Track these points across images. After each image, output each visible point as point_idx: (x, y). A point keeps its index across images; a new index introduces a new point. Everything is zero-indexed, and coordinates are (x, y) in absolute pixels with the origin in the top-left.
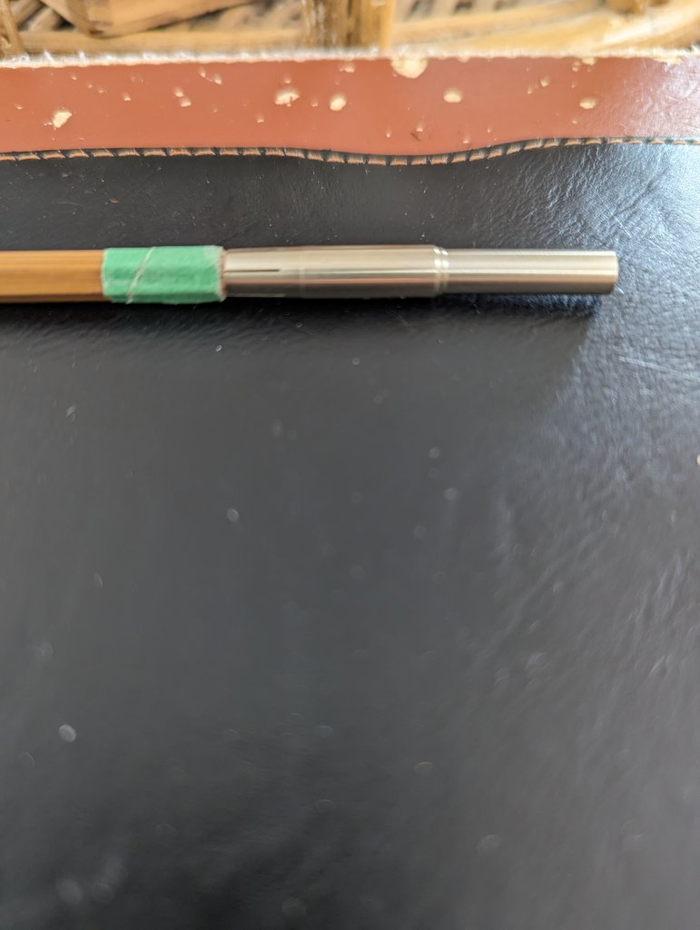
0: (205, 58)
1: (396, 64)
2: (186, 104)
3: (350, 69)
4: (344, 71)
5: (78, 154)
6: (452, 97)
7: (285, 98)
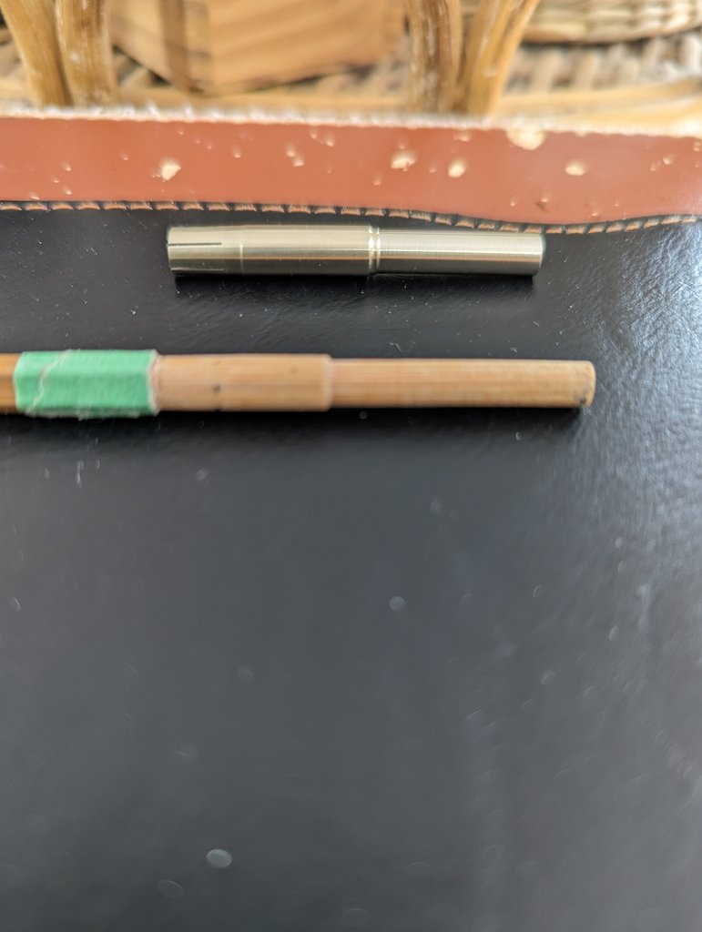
0: (314, 120)
1: (511, 135)
2: (299, 163)
3: (465, 138)
4: (459, 141)
5: (192, 207)
6: (575, 169)
7: (402, 161)
